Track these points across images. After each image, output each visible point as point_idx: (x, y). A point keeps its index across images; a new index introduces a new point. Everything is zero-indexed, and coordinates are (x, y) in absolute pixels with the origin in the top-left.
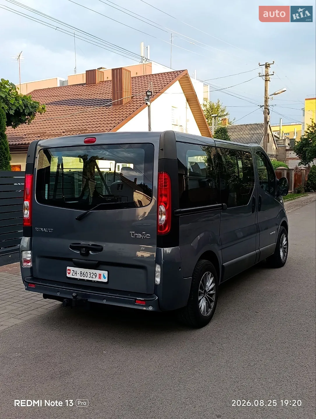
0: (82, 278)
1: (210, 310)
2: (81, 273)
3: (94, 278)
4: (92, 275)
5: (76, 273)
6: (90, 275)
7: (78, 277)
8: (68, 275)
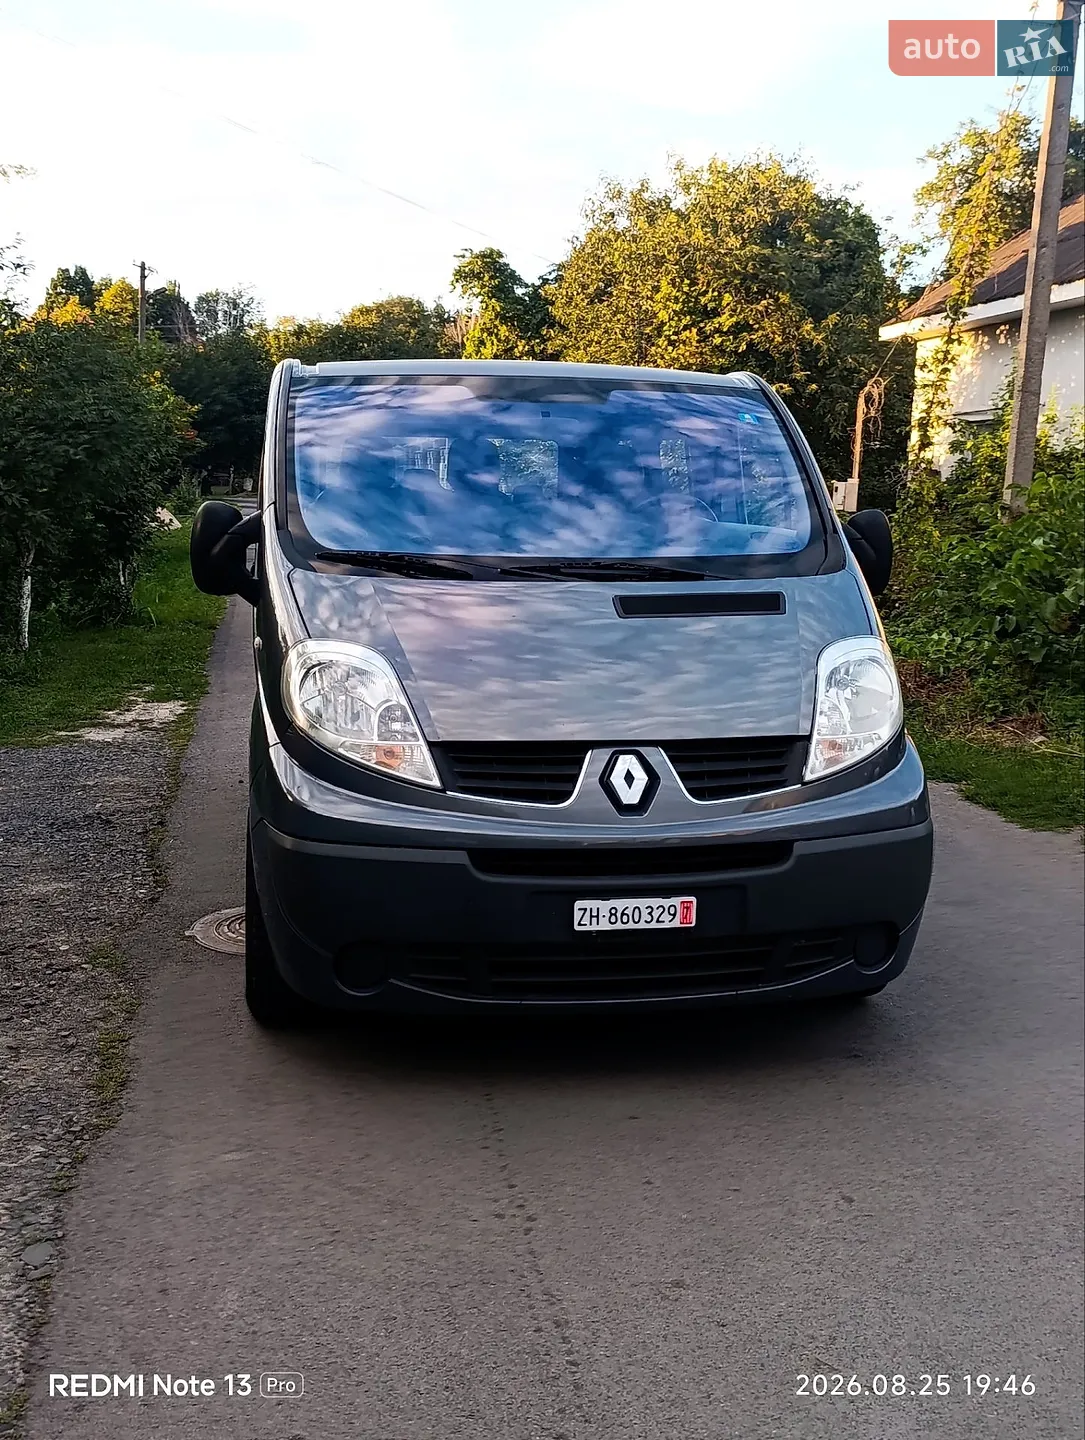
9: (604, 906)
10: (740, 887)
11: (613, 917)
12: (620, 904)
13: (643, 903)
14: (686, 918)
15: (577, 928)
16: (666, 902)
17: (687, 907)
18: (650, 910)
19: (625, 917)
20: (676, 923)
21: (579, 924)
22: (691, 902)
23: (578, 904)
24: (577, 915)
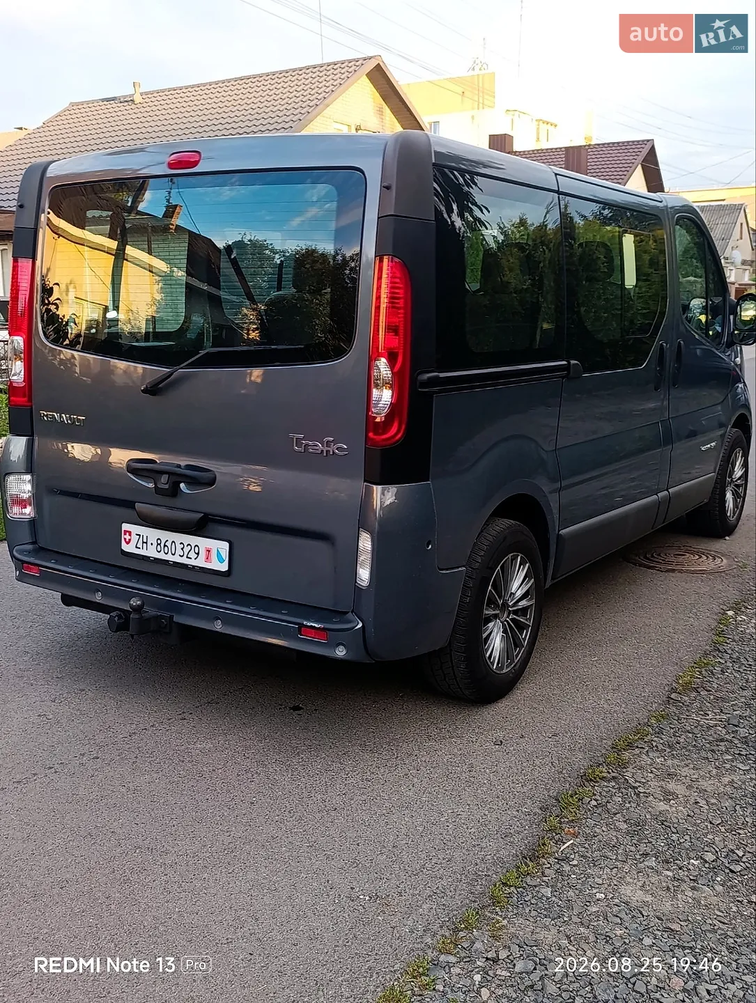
0: (162, 556)
1: (519, 654)
2: (158, 544)
3: (193, 559)
4: (187, 549)
5: (145, 541)
6: (182, 549)
7: (151, 552)
8: (125, 547)
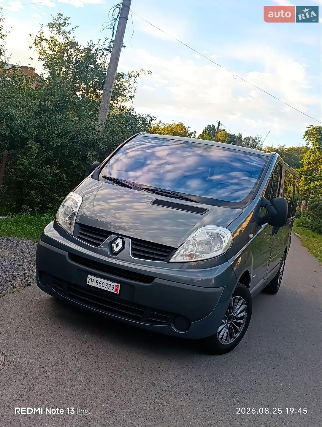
9: (95, 279)
10: (133, 286)
11: (97, 283)
12: (100, 280)
13: (105, 281)
14: (116, 290)
15: (87, 283)
16: (112, 284)
17: (117, 287)
18: (107, 284)
19: (100, 284)
20: (113, 291)
21: (88, 282)
22: (118, 286)
23: (89, 276)
24: (88, 279)
